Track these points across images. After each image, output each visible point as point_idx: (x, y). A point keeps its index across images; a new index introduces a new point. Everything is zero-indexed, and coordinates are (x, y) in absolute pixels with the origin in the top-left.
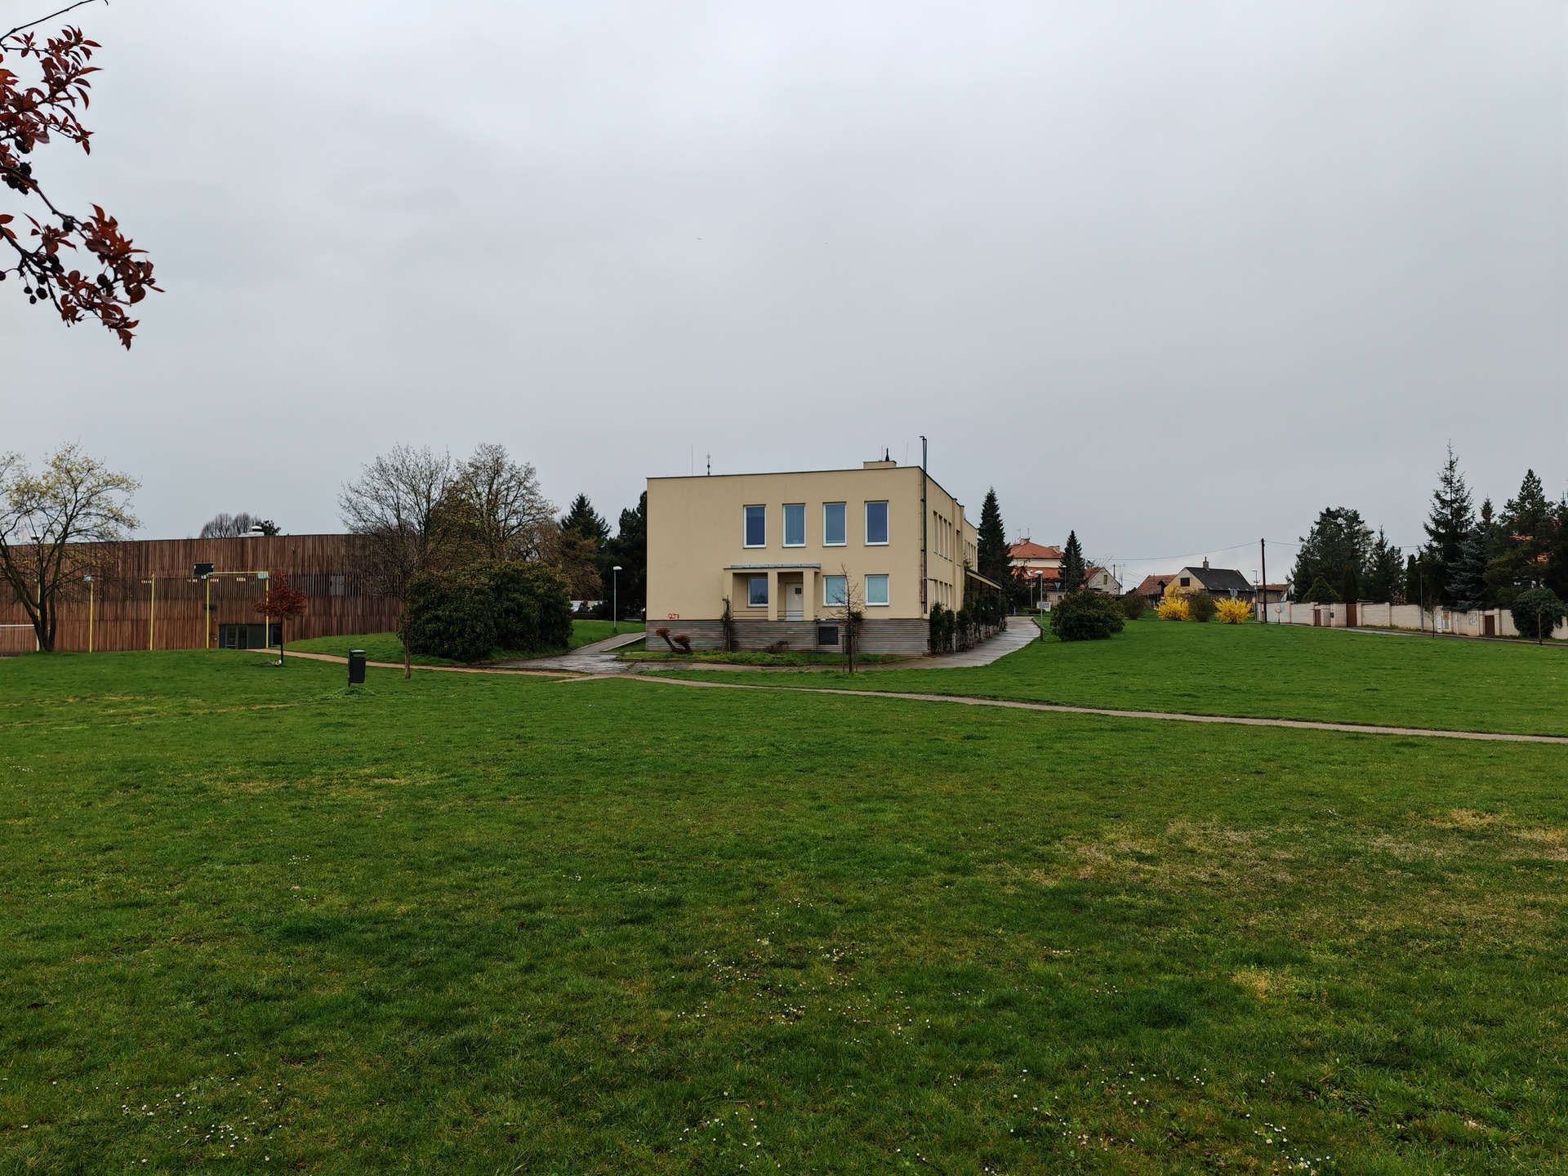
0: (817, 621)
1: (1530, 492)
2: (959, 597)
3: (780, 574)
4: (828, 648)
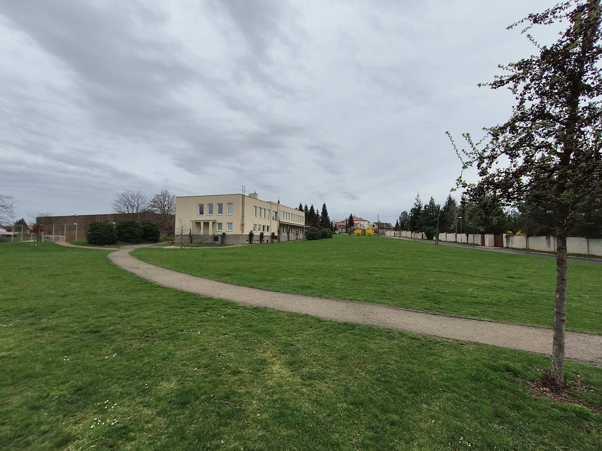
0: (214, 235)
1: (432, 203)
2: (274, 229)
3: (204, 222)
4: (216, 242)
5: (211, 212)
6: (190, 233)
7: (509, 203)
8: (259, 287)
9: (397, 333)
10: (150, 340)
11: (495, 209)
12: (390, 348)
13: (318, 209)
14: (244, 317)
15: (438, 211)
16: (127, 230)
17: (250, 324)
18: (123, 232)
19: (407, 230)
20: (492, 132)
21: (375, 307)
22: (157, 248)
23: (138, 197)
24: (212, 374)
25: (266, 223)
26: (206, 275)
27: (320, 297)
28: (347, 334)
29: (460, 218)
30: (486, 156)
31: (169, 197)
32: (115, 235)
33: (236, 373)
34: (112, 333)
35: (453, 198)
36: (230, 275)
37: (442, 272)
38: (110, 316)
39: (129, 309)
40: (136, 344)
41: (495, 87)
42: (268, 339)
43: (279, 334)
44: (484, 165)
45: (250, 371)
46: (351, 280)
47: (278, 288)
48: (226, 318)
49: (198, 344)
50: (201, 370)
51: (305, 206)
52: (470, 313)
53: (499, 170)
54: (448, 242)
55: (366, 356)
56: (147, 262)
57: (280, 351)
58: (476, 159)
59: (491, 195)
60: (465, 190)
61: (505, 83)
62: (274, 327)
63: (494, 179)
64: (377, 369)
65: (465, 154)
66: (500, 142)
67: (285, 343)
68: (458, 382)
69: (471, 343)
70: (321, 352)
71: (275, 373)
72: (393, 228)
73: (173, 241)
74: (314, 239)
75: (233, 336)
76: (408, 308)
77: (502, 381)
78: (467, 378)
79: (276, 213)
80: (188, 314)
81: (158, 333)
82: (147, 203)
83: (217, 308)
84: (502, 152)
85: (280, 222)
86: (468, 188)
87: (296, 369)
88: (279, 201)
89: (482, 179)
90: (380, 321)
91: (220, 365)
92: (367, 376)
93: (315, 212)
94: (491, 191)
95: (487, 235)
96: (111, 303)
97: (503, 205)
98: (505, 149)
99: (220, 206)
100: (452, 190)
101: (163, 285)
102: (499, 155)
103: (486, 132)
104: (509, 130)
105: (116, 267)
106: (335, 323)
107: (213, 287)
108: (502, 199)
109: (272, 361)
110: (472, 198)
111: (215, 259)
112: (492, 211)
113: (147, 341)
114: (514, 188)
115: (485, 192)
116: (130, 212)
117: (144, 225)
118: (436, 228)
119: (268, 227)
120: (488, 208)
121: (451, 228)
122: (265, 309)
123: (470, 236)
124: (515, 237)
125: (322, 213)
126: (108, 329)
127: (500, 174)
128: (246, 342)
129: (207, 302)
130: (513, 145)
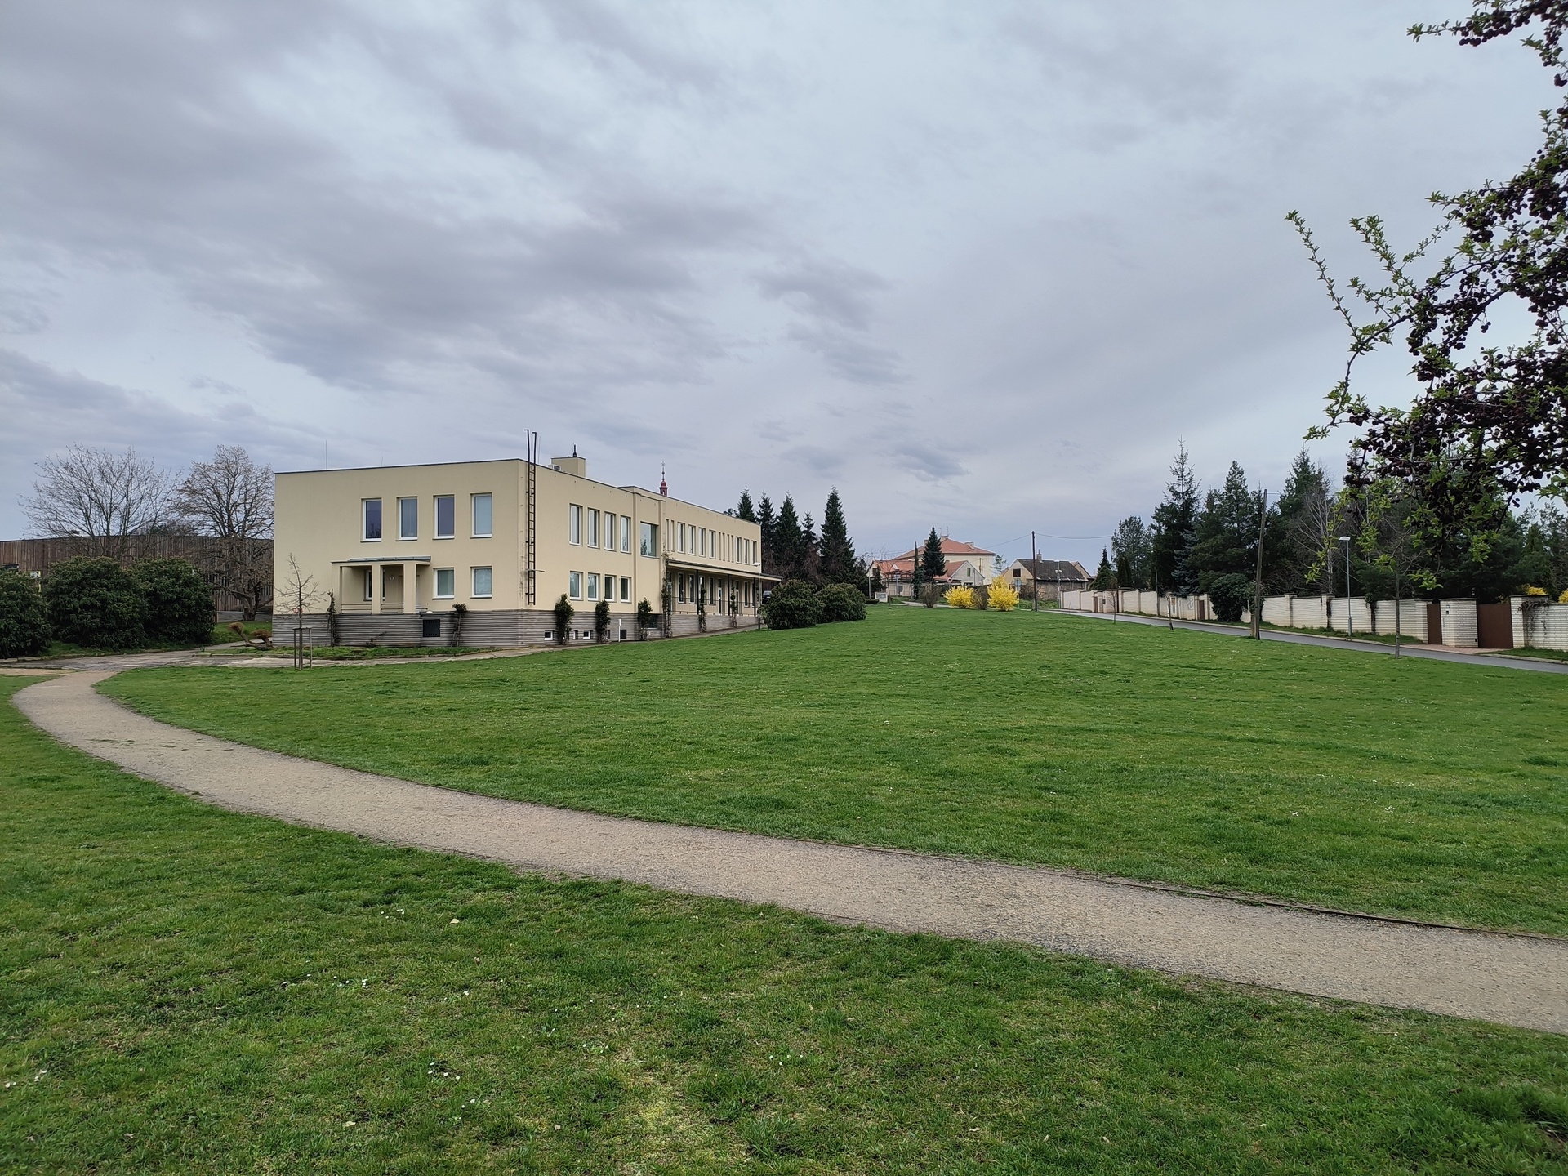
0: (422, 614)
1: (1234, 482)
2: (648, 588)
3: (384, 567)
4: (432, 641)
5: (410, 528)
6: (331, 609)
7: (1531, 480)
8: (592, 803)
9: (1110, 975)
10: (177, 1015)
11: (1481, 504)
12: (1085, 1032)
13: (811, 514)
14: (538, 919)
15: (1260, 514)
16: (86, 600)
17: (558, 945)
18: (70, 607)
19: (1142, 588)
20: (1464, 211)
21: (1024, 877)
22: (202, 667)
23: (127, 473)
24: (411, 1141)
25: (618, 565)
26: (394, 764)
27: (823, 838)
28: (923, 978)
29: (1343, 538)
30: (1444, 302)
31: (247, 472)
32: (39, 620)
33: (500, 1135)
34: (31, 991)
35: (1315, 463)
36: (484, 763)
37: (1276, 742)
38: (24, 925)
39: (95, 900)
40: (123, 1033)
41: (1476, 37)
42: (624, 1003)
43: (668, 981)
44: (1436, 337)
45: (558, 1127)
46: (935, 775)
47: (663, 810)
48: (467, 924)
49: (361, 1028)
50: (369, 1129)
51: (762, 502)
52: (1388, 899)
53: (1495, 355)
54: (1297, 630)
55: (993, 1062)
56: (166, 719)
57: (671, 1045)
58: (1403, 313)
59: (1463, 450)
60: (1362, 432)
61: (1513, 22)
62: (650, 956)
63: (1473, 388)
64: (1037, 1114)
65: (1363, 295)
66: (1496, 248)
67: (690, 1016)
68: (1345, 1160)
69: (1395, 1013)
70: (825, 1048)
71: (651, 1132)
72: (1091, 580)
73: (264, 638)
74: (796, 626)
75: (496, 993)
76: (1148, 879)
77: (1512, 1154)
78: (1377, 1145)
79: (654, 527)
80: (323, 912)
81: (208, 988)
82: (162, 495)
83: (434, 887)
84: (1504, 288)
85: (667, 561)
86: (1375, 423)
87: (730, 1117)
88: (663, 484)
89: (1430, 391)
90: (1044, 930)
91: (443, 1105)
92: (1000, 1141)
93: (799, 523)
94: (1462, 435)
95: (1451, 603)
96: (26, 878)
97: (1511, 487)
98: (1515, 276)
99: (446, 505)
100: (1313, 433)
101: (226, 807)
102: (1492, 299)
103: (1441, 212)
104: (1529, 203)
105: (41, 739)
106: (877, 938)
107: (419, 808)
108: (1507, 466)
109: (640, 1084)
110: (1389, 462)
111: (428, 703)
112: (1469, 512)
113: (164, 1020)
114: (1553, 423)
115: (1439, 440)
116: (99, 530)
117: (151, 581)
118: (1251, 577)
119: (624, 581)
120: (1453, 499)
121: (1310, 577)
122: (615, 887)
123: (1385, 607)
124: (1556, 610)
125: (825, 528)
126: (16, 974)
127: (1497, 371)
128: (544, 1015)
129: (398, 865)
130: (1546, 259)
